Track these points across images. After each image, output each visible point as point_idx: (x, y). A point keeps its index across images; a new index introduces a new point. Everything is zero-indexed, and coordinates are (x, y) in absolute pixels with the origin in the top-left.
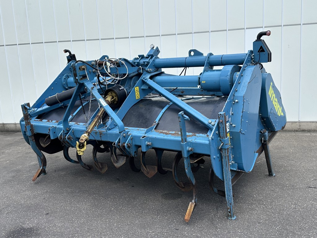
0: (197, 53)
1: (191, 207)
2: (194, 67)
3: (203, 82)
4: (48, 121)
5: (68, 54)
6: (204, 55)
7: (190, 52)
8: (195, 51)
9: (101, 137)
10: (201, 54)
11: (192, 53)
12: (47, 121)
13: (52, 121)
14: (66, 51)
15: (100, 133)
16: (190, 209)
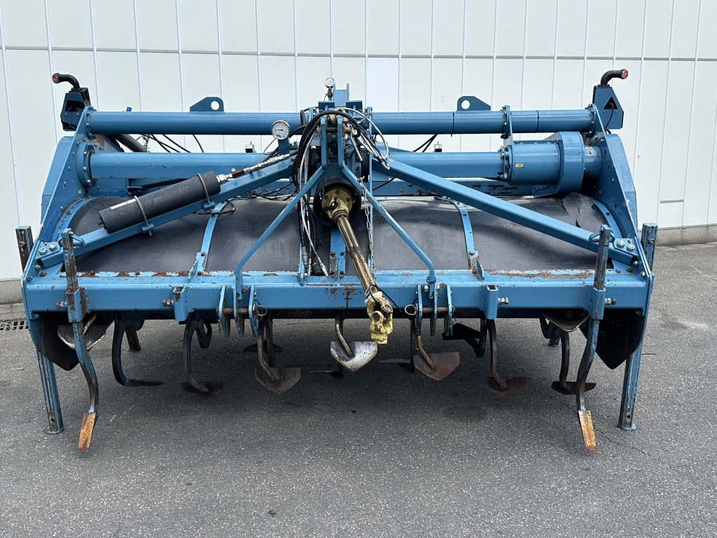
0: (477, 104)
1: (586, 420)
2: (463, 136)
3: (517, 166)
4: (122, 274)
5: (67, 87)
6: (493, 109)
7: (461, 101)
8: (473, 100)
9: (347, 299)
10: (487, 107)
11: (466, 105)
12: (119, 276)
13: (138, 274)
14: (59, 79)
15: (347, 289)
16: (587, 425)
